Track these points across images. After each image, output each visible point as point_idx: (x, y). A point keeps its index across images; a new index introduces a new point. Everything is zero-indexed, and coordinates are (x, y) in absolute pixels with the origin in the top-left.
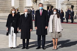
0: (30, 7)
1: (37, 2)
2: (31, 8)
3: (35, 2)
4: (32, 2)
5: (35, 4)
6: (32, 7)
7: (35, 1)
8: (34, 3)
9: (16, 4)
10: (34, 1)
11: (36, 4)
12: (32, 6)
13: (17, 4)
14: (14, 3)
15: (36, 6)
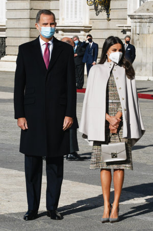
0: (78, 31)
1: (113, 5)
2: (82, 33)
3: (100, 7)
4: (88, 7)
5: (103, 14)
6: (87, 30)
7: (101, 4)
8: (96, 9)
9: (13, 15)
10: (95, 3)
11: (108, 15)
12: (87, 24)
13: (19, 15)
14: (5, 11)
15: (104, 25)
